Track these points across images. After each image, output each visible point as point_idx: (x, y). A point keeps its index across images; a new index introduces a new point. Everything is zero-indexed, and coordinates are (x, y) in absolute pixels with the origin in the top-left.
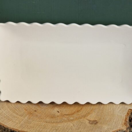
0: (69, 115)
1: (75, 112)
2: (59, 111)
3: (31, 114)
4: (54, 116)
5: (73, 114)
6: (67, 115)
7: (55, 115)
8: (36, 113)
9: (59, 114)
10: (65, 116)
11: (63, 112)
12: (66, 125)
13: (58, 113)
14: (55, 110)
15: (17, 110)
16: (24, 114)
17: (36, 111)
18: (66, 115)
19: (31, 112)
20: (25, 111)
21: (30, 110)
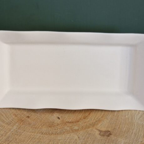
0: (73, 122)
1: (80, 119)
2: (59, 117)
3: (22, 121)
4: (52, 125)
5: (78, 121)
6: (71, 122)
7: (53, 122)
8: (29, 120)
9: (59, 121)
10: (68, 124)
11: (64, 118)
12: (69, 137)
13: (58, 119)
14: (55, 115)
15: (4, 115)
16: (13, 122)
17: (29, 117)
18: (69, 122)
19: (23, 119)
20: (14, 117)
21: (21, 115)
